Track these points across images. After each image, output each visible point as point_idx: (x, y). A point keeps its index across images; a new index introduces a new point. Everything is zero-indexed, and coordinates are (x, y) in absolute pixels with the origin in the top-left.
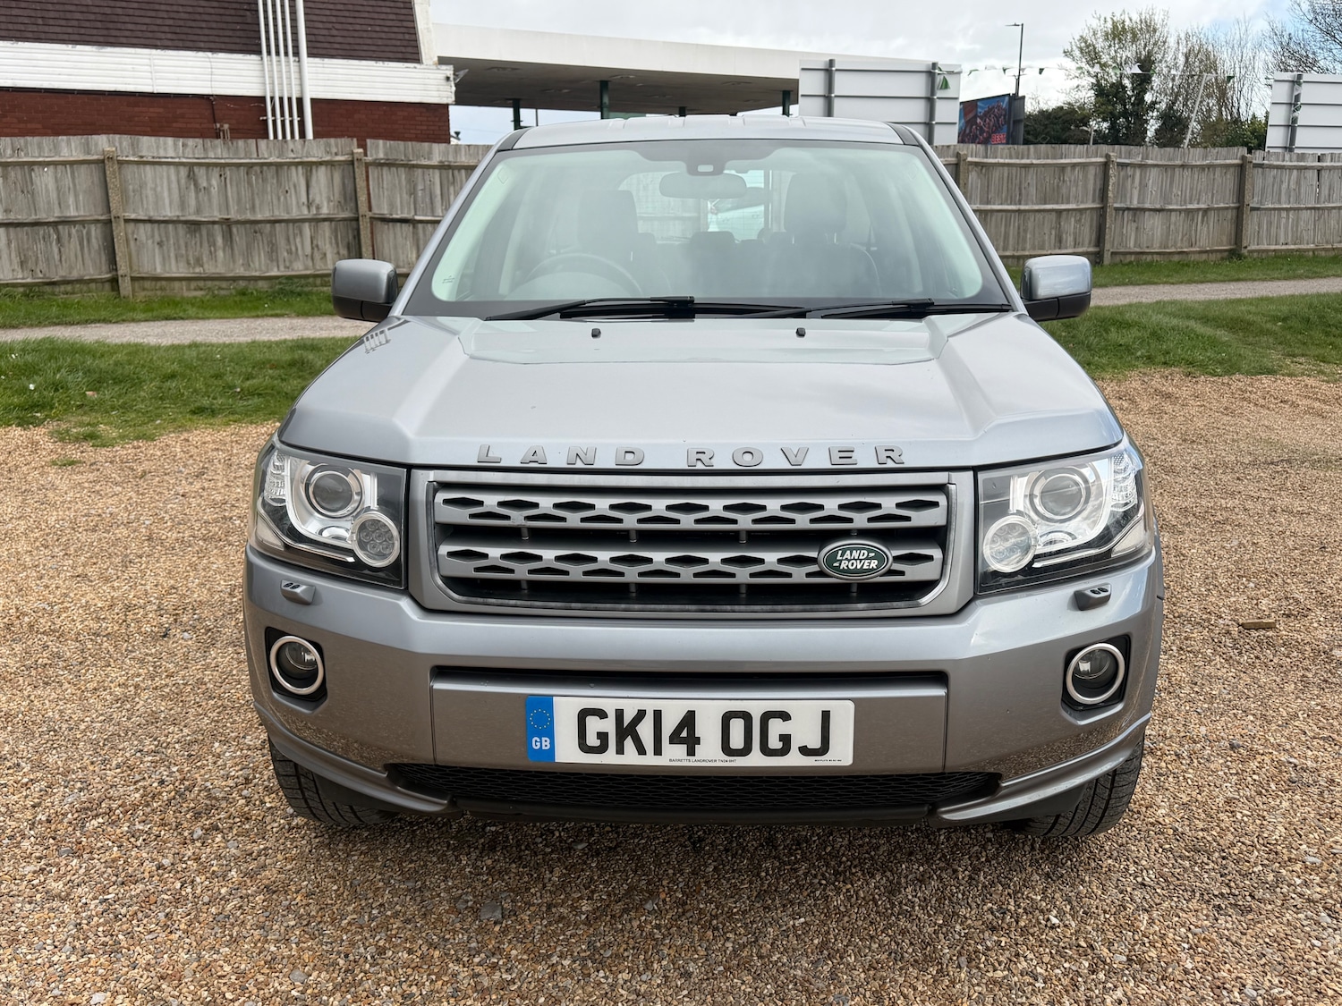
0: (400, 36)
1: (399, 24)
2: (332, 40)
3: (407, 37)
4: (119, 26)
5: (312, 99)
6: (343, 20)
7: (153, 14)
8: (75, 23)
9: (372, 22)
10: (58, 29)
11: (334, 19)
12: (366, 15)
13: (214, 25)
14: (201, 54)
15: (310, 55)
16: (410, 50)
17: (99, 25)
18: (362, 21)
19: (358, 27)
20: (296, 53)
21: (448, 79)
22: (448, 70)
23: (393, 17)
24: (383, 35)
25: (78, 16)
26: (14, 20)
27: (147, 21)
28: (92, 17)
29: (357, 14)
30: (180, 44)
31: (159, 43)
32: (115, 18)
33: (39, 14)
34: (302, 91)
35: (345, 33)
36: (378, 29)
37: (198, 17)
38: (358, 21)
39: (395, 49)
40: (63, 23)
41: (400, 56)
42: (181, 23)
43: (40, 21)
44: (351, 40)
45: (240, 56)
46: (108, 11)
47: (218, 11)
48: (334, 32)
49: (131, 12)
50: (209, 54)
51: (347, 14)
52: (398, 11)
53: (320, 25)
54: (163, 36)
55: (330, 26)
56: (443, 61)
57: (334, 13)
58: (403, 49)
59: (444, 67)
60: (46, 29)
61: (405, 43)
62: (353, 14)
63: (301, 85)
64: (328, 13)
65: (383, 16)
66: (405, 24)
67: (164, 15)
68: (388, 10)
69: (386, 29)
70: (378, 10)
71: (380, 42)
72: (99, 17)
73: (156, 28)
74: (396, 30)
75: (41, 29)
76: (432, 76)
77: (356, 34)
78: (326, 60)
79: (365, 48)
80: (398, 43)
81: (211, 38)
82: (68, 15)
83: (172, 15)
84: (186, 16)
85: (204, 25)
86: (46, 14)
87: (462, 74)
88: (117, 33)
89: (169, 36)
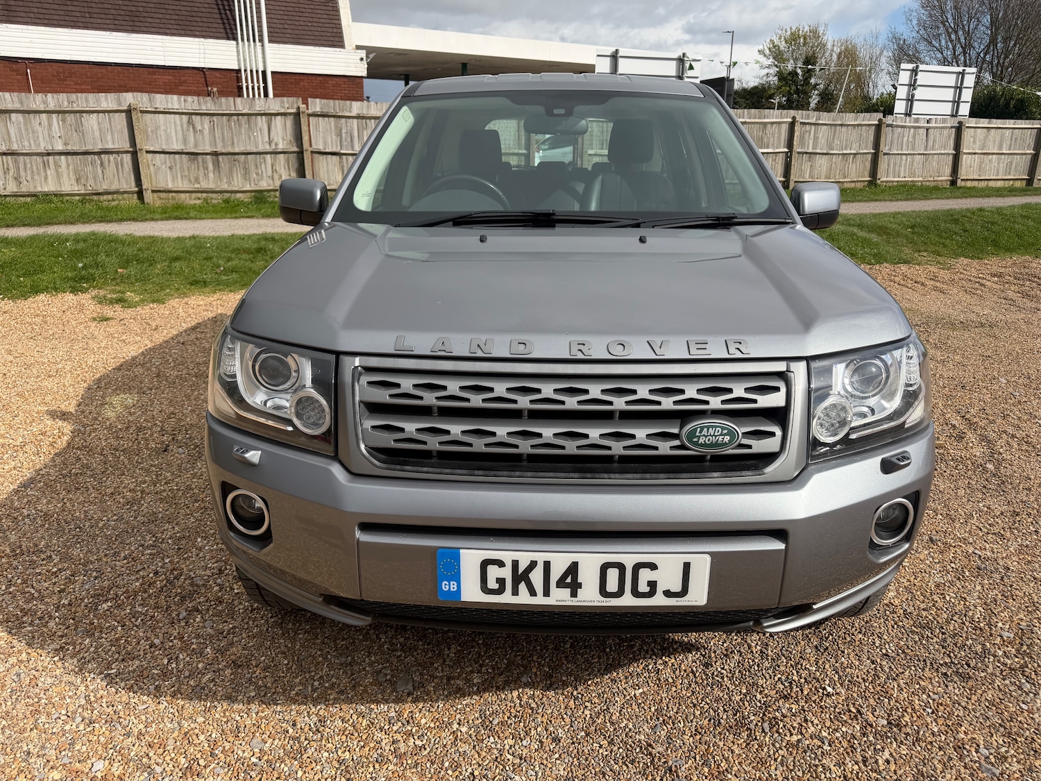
0: (331, 30)
1: (330, 21)
2: (285, 31)
3: (335, 30)
4: (142, 19)
5: (272, 72)
6: (292, 18)
7: (164, 11)
8: (111, 17)
9: (311, 20)
10: (99, 21)
11: (286, 17)
12: (307, 15)
13: (205, 20)
14: (197, 39)
15: (270, 41)
16: (336, 39)
17: (127, 18)
18: (305, 19)
19: (302, 23)
20: (261, 40)
21: (362, 59)
22: (363, 54)
23: (326, 17)
24: (319, 29)
25: (113, 12)
26: (69, 13)
27: (161, 16)
28: (123, 13)
29: (301, 14)
30: (183, 32)
31: (168, 31)
32: (138, 14)
33: (86, 10)
34: (265, 66)
35: (293, 27)
36: (315, 24)
37: (194, 14)
38: (302, 19)
39: (326, 38)
40: (103, 16)
41: (330, 43)
42: (183, 18)
43: (87, 15)
44: (297, 32)
46: (134, 9)
47: (208, 10)
48: (286, 26)
49: (149, 10)
50: (203, 40)
51: (294, 14)
52: (328, 12)
53: (277, 21)
54: (171, 26)
55: (283, 22)
56: (358, 47)
57: (286, 13)
58: (332, 39)
59: (359, 51)
60: (92, 20)
61: (334, 35)
62: (299, 14)
63: (264, 62)
64: (282, 13)
65: (319, 16)
66: (333, 21)
67: (172, 12)
68: (322, 12)
69: (321, 25)
70: (315, 11)
71: (317, 33)
72: (128, 13)
73: (166, 21)
74: (327, 25)
75: (88, 20)
76: (352, 57)
77: (301, 28)
78: (281, 45)
79: (308, 37)
80: (329, 34)
81: (204, 29)
82: (107, 11)
83: (177, 12)
84: (187, 13)
85: (198, 19)
86: (91, 10)
87: (371, 56)
88: (141, 24)
89: (175, 27)
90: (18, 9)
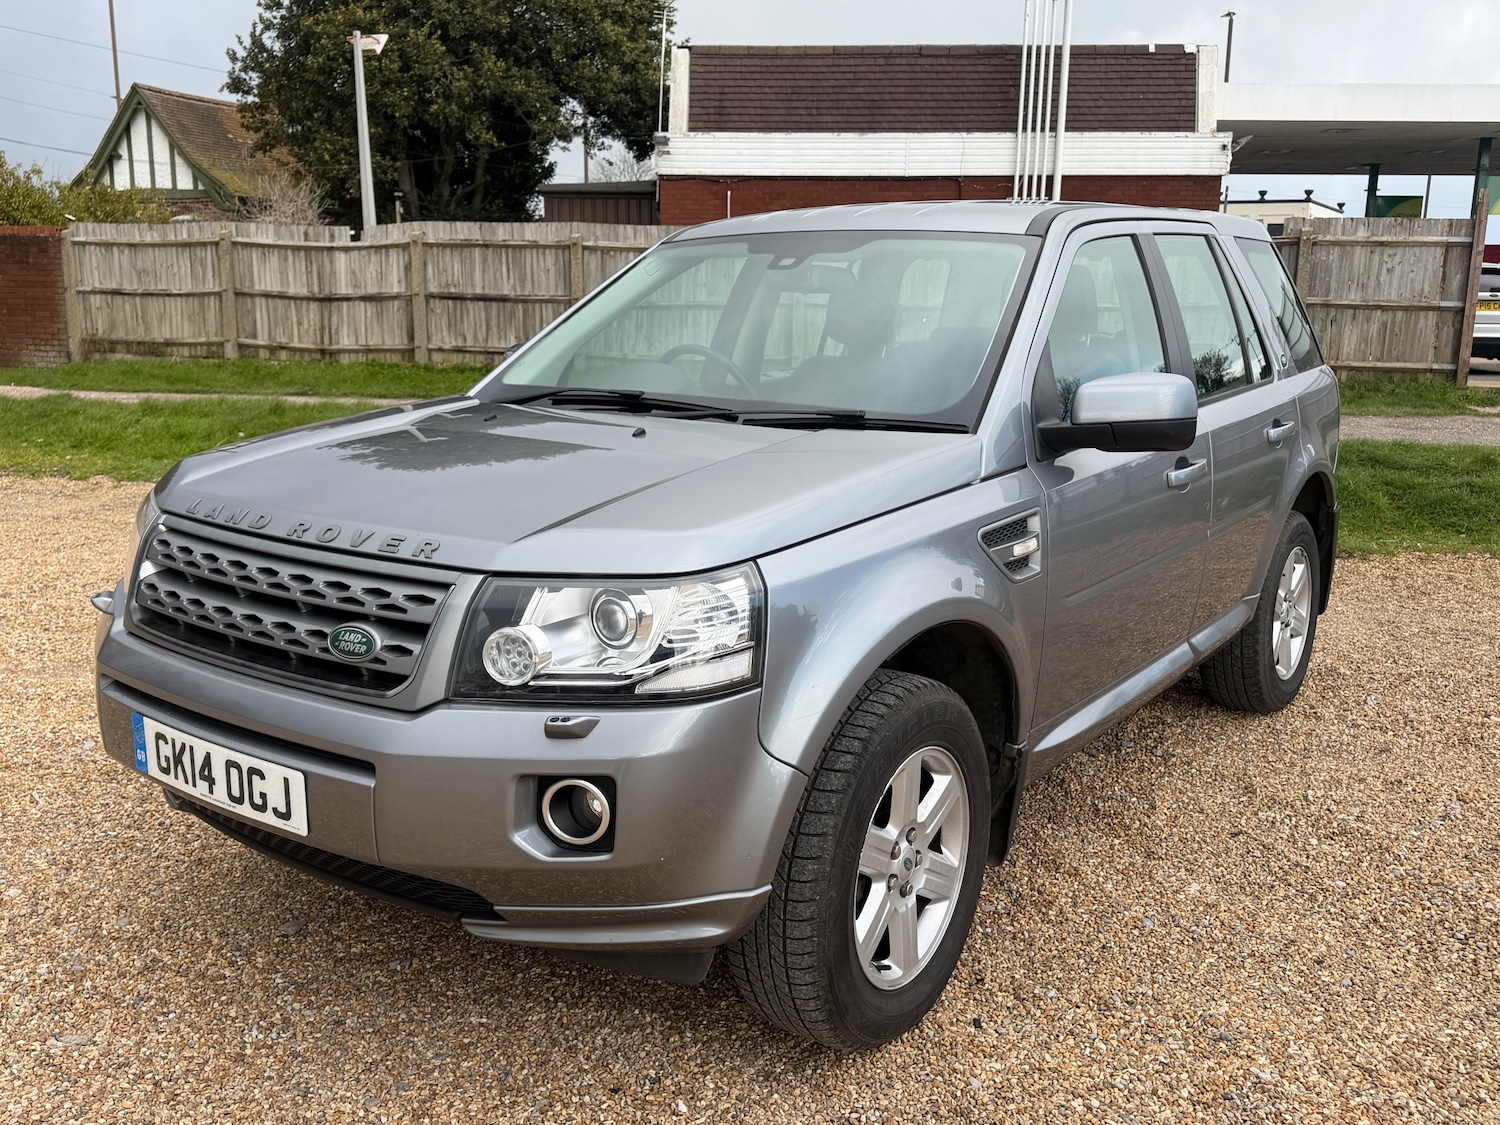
0: (1177, 103)
1: (1177, 89)
2: (1097, 111)
3: (1184, 103)
4: (885, 111)
5: (1063, 177)
6: (1113, 89)
7: (918, 97)
8: (845, 111)
9: (1145, 89)
10: (829, 119)
11: (1103, 89)
12: (1140, 82)
13: (975, 104)
14: (956, 135)
15: (1067, 129)
16: (1185, 117)
17: (866, 111)
18: (1135, 89)
19: (1128, 96)
20: (1054, 128)
21: (1224, 147)
22: (1227, 138)
23: (1172, 82)
24: (1156, 103)
25: (849, 104)
26: (793, 112)
27: (911, 104)
28: (861, 104)
29: (1129, 82)
30: (939, 125)
31: (918, 126)
32: (881, 104)
33: (815, 104)
34: (1054, 169)
35: (1113, 103)
36: (1151, 96)
37: (961, 97)
38: (1129, 89)
39: (1167, 117)
40: (834, 111)
41: (1172, 124)
42: (944, 104)
43: (814, 112)
44: (1118, 111)
45: (995, 134)
46: (877, 97)
47: (981, 89)
48: (1101, 103)
49: (897, 97)
50: (964, 134)
51: (1119, 82)
52: (1178, 75)
53: (1087, 96)
54: (923, 118)
55: (1097, 96)
56: (1223, 126)
57: (1104, 82)
58: (1177, 117)
59: (1221, 134)
60: (819, 119)
61: (1180, 110)
62: (1124, 82)
63: (1054, 162)
64: (1097, 82)
65: (1161, 82)
66: (1183, 89)
67: (928, 97)
68: (1167, 75)
69: (1160, 96)
70: (1155, 75)
71: (1151, 111)
72: (868, 104)
73: (918, 111)
74: (1171, 96)
75: (815, 119)
76: (1205, 145)
77: (1124, 104)
78: (1086, 134)
79: (1133, 117)
80: (1172, 110)
81: (971, 118)
82: (840, 104)
83: (936, 97)
84: (950, 97)
85: (965, 104)
86: (821, 104)
87: (1244, 141)
88: (882, 118)
89: (929, 118)
90: (732, 111)
